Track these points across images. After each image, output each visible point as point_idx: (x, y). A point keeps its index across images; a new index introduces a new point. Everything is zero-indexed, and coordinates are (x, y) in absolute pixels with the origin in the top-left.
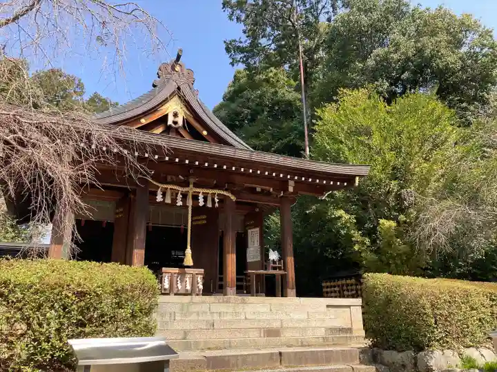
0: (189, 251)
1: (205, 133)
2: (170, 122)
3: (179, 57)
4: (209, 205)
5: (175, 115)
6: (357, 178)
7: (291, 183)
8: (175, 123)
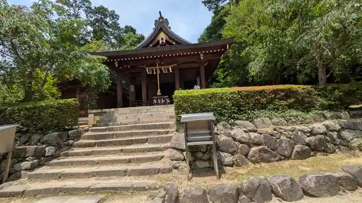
0: (159, 90)
1: (174, 43)
2: (160, 43)
3: (161, 16)
4: (167, 72)
5: (162, 39)
6: (228, 45)
7: (202, 55)
8: (162, 42)
